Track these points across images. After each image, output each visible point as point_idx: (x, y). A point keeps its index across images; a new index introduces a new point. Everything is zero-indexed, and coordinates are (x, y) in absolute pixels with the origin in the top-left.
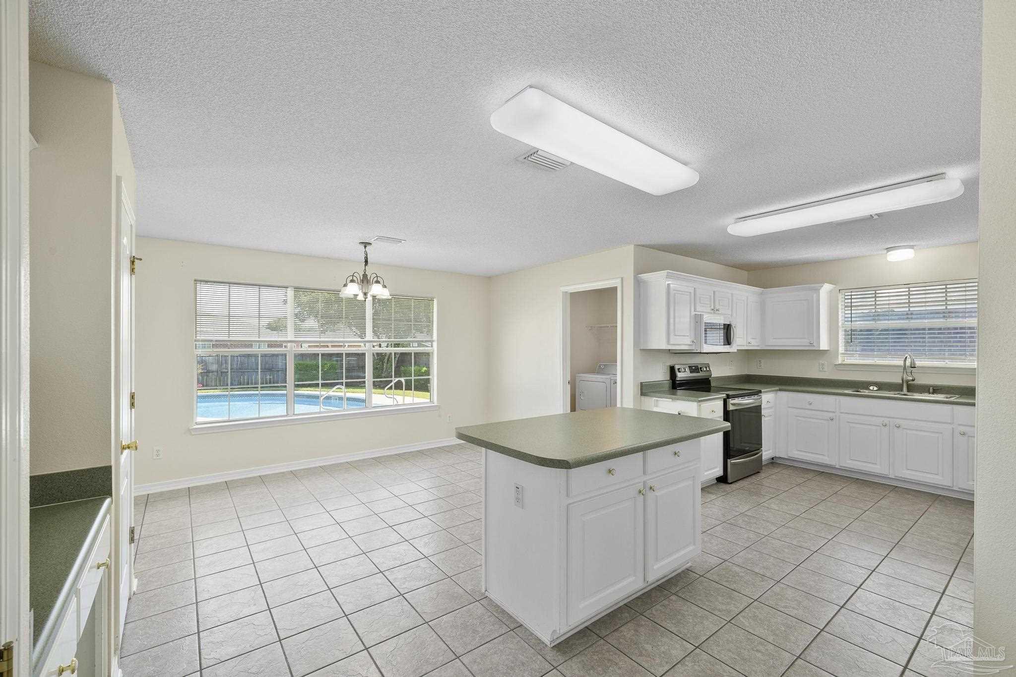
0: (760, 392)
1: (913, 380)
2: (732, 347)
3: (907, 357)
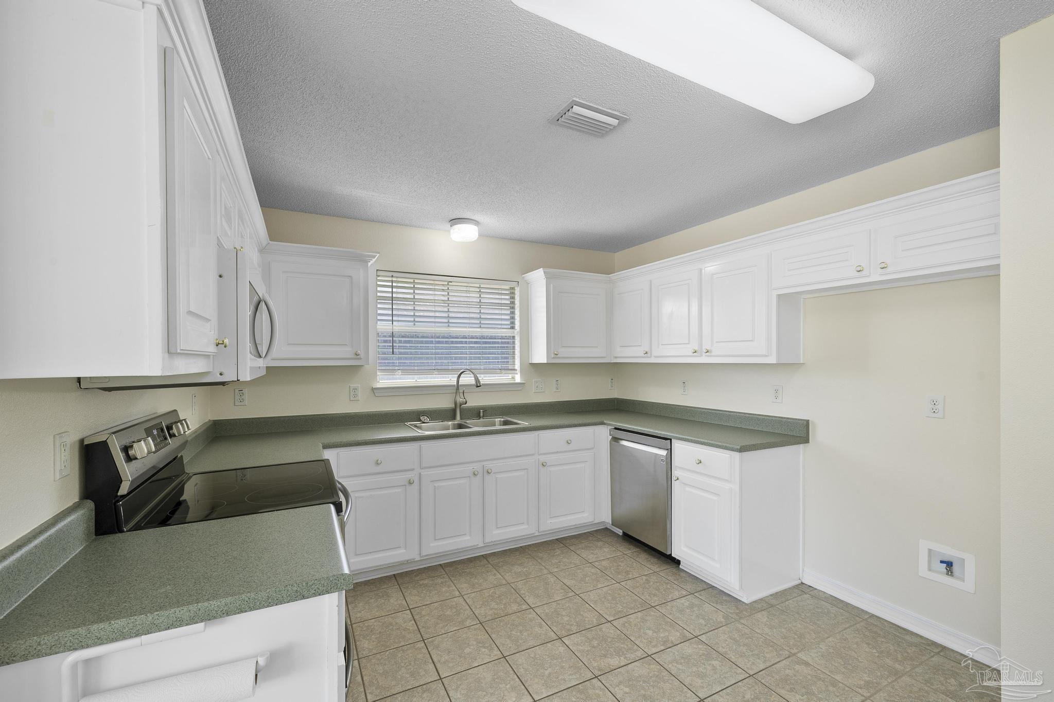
1: (467, 403)
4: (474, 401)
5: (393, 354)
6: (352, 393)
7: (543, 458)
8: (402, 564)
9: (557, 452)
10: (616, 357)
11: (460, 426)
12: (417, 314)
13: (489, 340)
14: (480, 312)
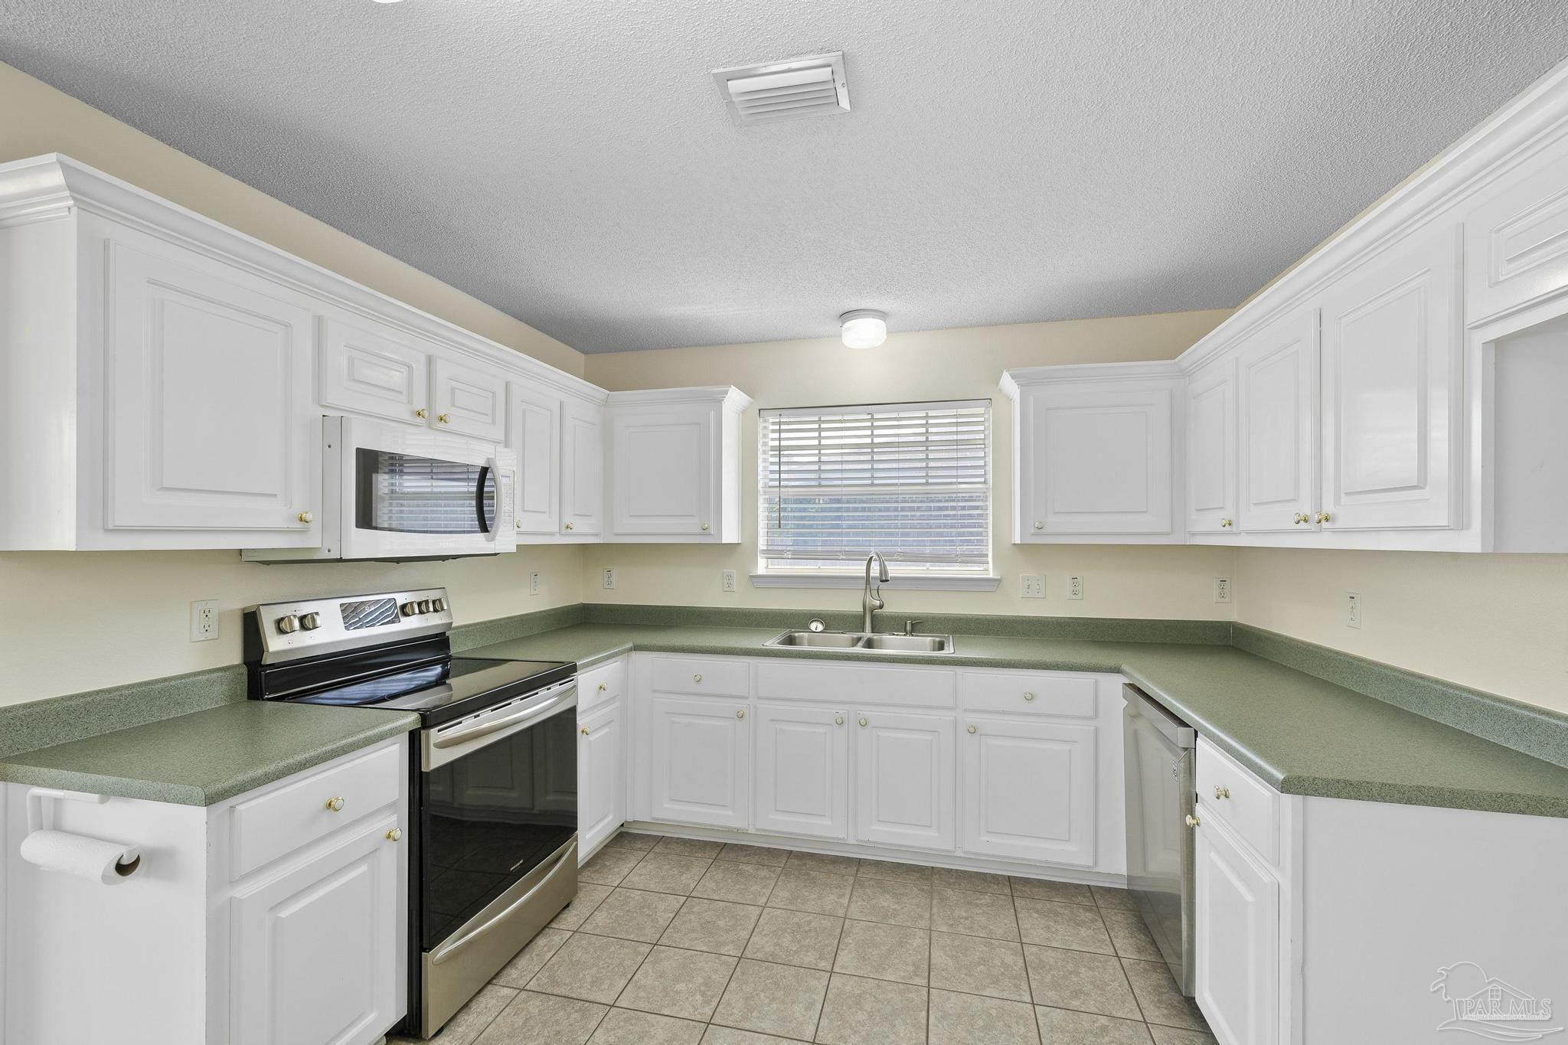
0: (573, 669)
1: (881, 607)
2: (493, 539)
3: (871, 558)
4: (897, 604)
5: (780, 527)
6: (726, 581)
7: (972, 719)
8: (730, 831)
9: (1003, 713)
10: (1194, 534)
11: (869, 644)
12: (823, 467)
13: (946, 504)
14: (927, 458)
